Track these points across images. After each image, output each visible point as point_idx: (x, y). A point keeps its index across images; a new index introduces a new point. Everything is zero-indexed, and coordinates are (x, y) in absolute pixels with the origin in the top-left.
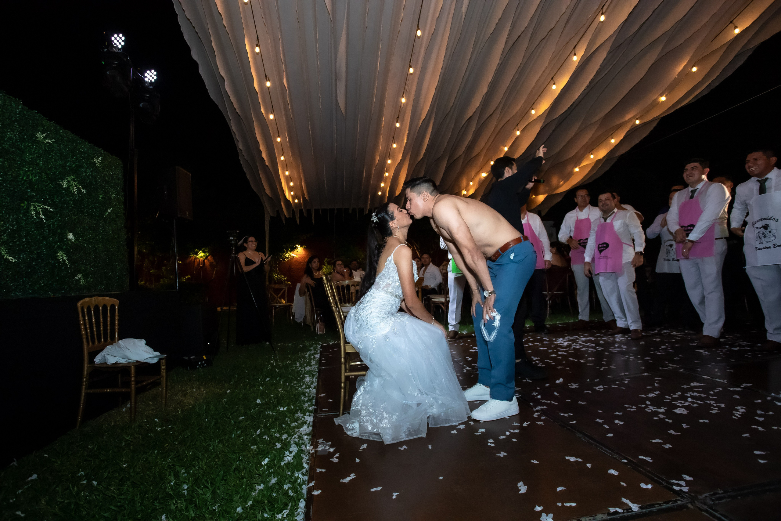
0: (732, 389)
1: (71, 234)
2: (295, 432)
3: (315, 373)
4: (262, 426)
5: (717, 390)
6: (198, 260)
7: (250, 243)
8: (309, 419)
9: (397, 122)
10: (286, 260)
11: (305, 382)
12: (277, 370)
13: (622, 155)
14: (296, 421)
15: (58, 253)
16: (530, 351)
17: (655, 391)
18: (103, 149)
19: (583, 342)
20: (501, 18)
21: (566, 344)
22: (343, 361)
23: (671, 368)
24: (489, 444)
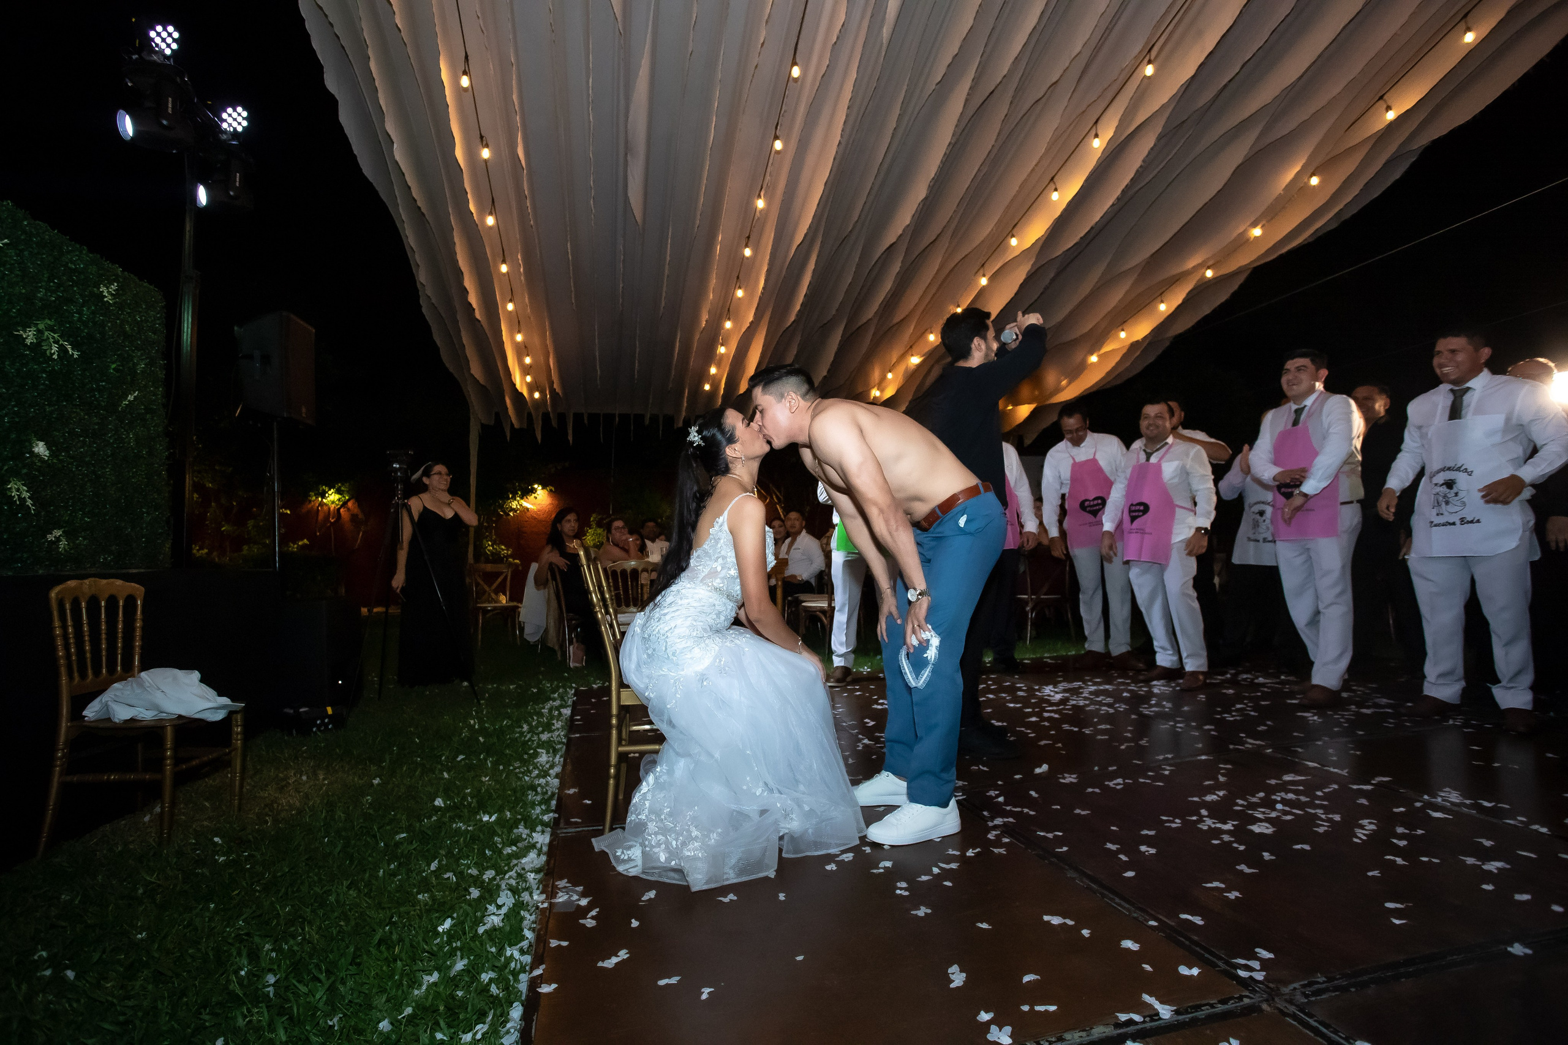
0: (1355, 787)
1: (41, 444)
2: (511, 864)
3: (559, 746)
4: (443, 852)
5: (1330, 788)
6: (325, 508)
7: (436, 477)
8: (542, 838)
9: (747, 246)
10: (511, 514)
11: (538, 765)
12: (481, 738)
13: (1180, 335)
14: (514, 843)
15: (10, 482)
16: (989, 711)
17: (1219, 790)
18: (120, 267)
19: (1091, 693)
20: (957, 54)
21: (1058, 697)
22: (614, 721)
23: (1250, 746)
24: (898, 892)
